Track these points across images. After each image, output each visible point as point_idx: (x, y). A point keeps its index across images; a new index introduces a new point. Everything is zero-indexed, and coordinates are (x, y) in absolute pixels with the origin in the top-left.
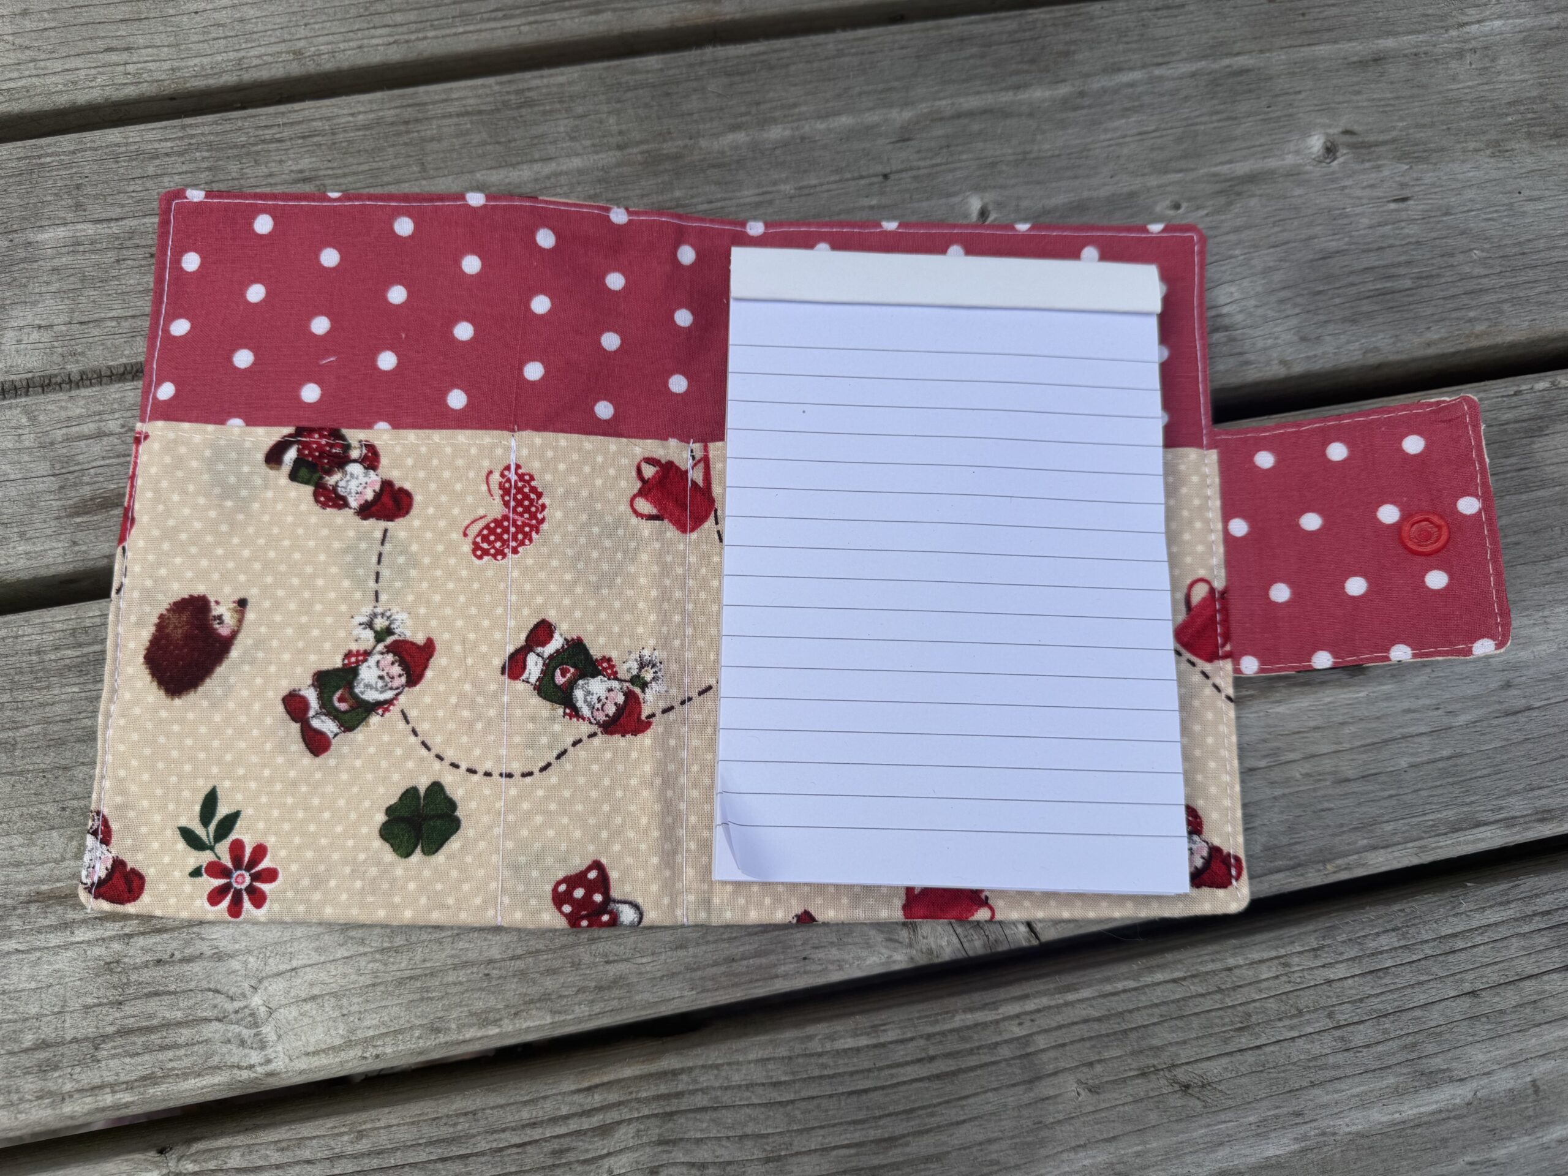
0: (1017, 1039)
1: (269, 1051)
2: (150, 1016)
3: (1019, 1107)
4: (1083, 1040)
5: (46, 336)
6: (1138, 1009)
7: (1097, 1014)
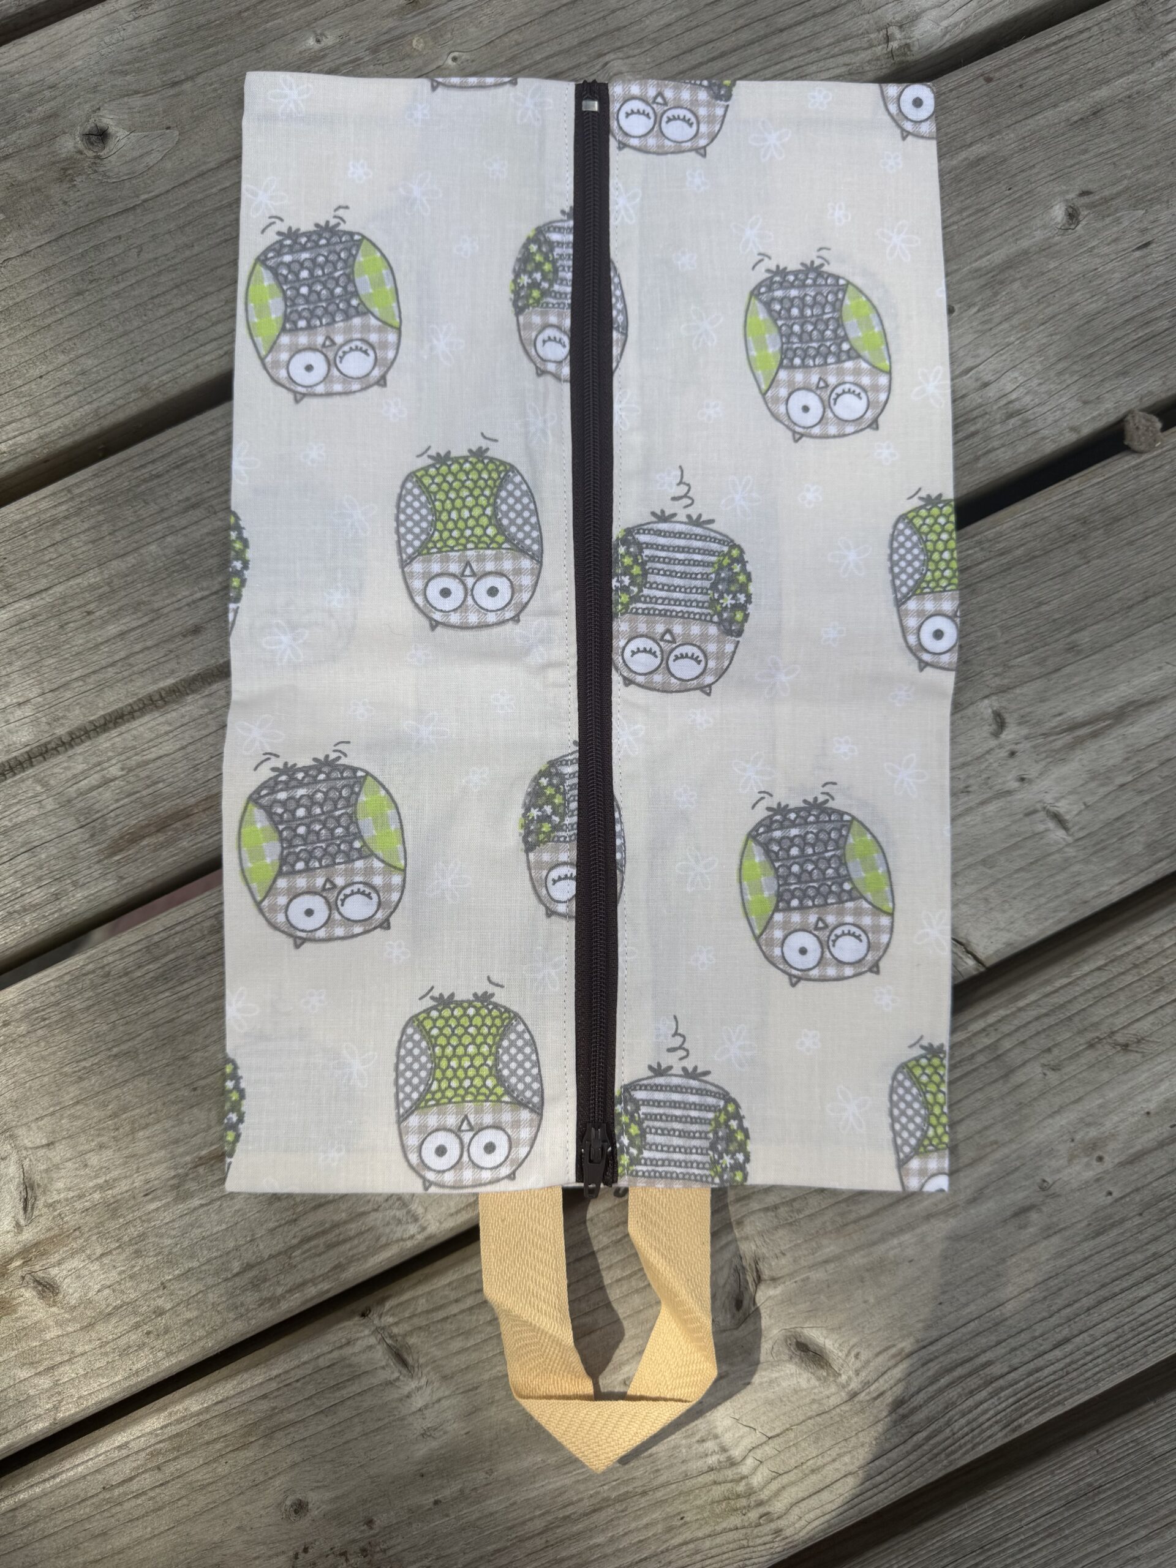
0: (988, 1047)
1: (422, 1222)
2: (322, 1223)
3: (1002, 1097)
4: (1038, 1033)
5: (28, 710)
6: (1075, 998)
7: (1044, 1011)
